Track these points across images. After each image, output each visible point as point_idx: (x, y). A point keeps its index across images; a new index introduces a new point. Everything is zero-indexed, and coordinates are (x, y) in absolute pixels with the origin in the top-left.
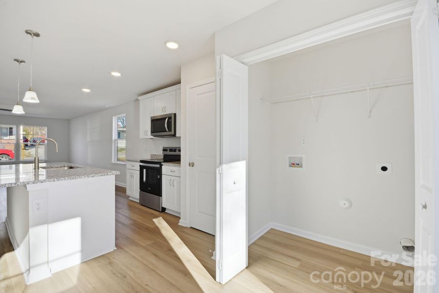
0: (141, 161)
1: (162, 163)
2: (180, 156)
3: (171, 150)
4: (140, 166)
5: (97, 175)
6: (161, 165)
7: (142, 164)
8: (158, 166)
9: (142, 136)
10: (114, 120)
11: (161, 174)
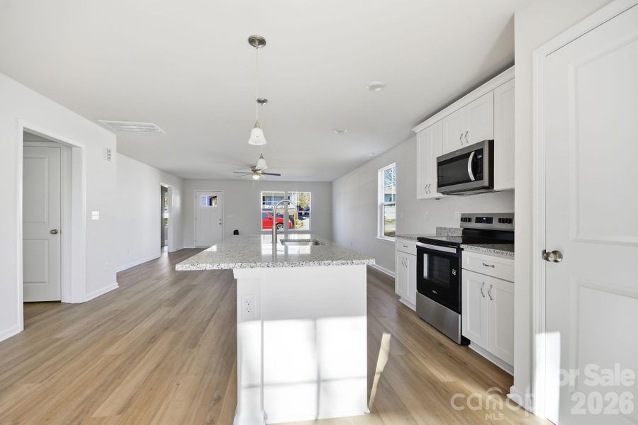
0: (420, 240)
1: (462, 246)
2: (513, 232)
3: (479, 220)
4: (417, 246)
5: (334, 262)
6: (460, 250)
7: (420, 244)
8: (453, 250)
9: (421, 194)
10: (381, 175)
11: (459, 269)
